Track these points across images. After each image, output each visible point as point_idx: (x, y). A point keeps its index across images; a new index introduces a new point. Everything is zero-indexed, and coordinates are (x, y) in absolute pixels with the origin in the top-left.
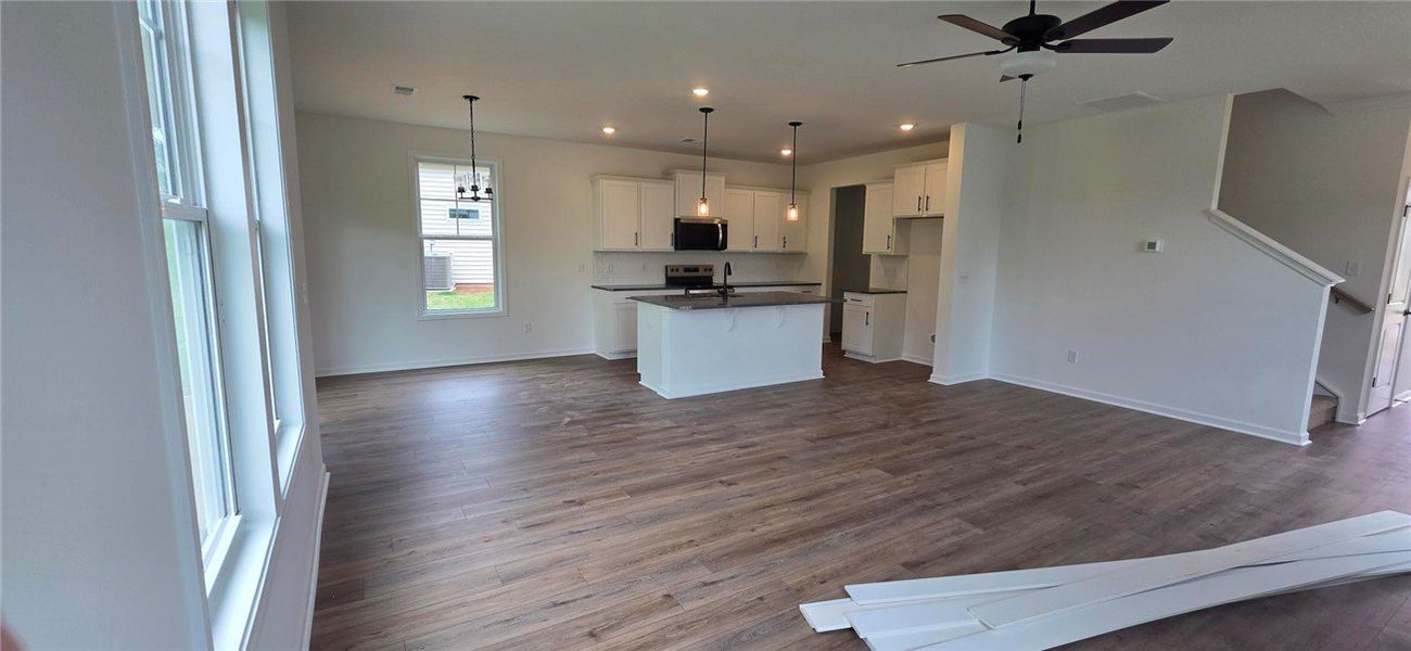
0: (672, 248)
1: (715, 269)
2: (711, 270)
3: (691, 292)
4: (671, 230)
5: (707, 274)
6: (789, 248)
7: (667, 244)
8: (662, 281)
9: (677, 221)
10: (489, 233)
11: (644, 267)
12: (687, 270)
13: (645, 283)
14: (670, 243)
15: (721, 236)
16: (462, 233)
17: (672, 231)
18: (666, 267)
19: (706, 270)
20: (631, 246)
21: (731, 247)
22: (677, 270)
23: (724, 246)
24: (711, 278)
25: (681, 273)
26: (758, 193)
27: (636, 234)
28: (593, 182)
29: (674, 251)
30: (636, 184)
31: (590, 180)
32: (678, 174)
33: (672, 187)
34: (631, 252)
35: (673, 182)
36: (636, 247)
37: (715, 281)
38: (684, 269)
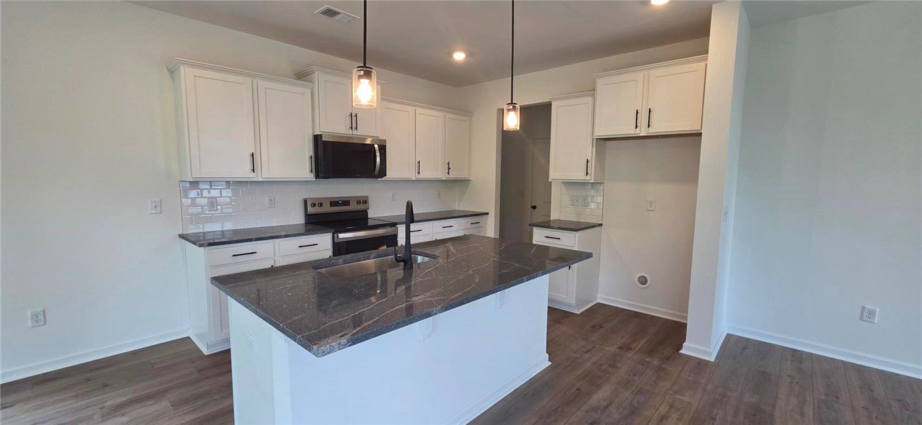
0: (311, 177)
1: (370, 201)
2: (365, 202)
3: (342, 236)
4: (308, 150)
5: (361, 207)
6: (453, 175)
7: (304, 170)
8: (298, 219)
9: (317, 138)
11: (272, 203)
12: (334, 203)
13: (274, 223)
14: (308, 170)
15: (378, 159)
17: (312, 153)
18: (305, 201)
19: (359, 203)
20: (246, 173)
21: (391, 173)
22: (321, 205)
23: (383, 173)
24: (365, 212)
25: (327, 208)
26: (419, 110)
27: (253, 155)
28: (172, 72)
29: (314, 179)
30: (249, 80)
31: (167, 68)
32: (316, 74)
33: (310, 91)
34: (246, 182)
35: (311, 84)
36: (253, 175)
37: (371, 214)
38: (331, 202)
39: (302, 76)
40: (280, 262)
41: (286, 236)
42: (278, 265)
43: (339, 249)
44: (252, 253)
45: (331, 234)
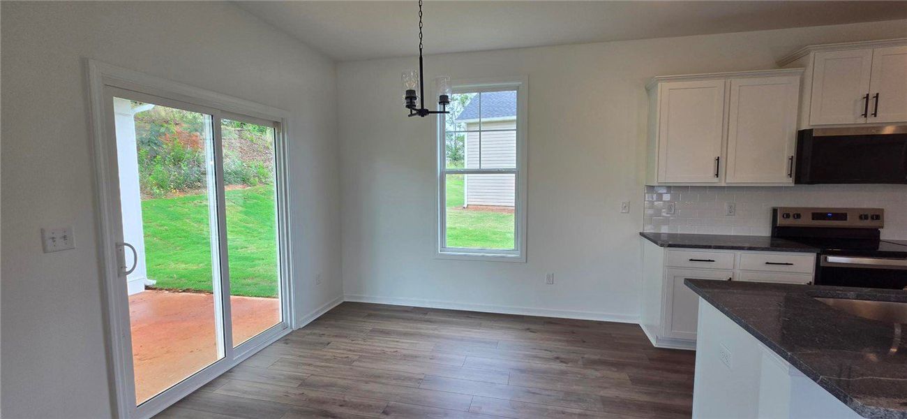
0: (790, 182)
1: (887, 216)
2: (877, 217)
3: (831, 259)
4: (787, 150)
5: (868, 223)
7: (781, 175)
8: (763, 230)
9: (803, 134)
10: (514, 166)
11: (732, 211)
12: (819, 215)
13: (732, 232)
14: (785, 172)
16: (484, 166)
17: (793, 152)
18: (775, 211)
19: (863, 218)
20: (708, 178)
22: (798, 216)
24: (876, 231)
25: (806, 221)
27: (718, 159)
28: (650, 90)
29: (793, 185)
30: (721, 82)
31: (645, 87)
32: (812, 54)
33: (798, 78)
34: (705, 187)
35: (800, 70)
36: (716, 180)
37: (885, 235)
38: (813, 214)
39: (788, 61)
40: (740, 277)
41: (750, 249)
42: (737, 280)
43: (825, 275)
44: (709, 261)
45: (815, 254)
